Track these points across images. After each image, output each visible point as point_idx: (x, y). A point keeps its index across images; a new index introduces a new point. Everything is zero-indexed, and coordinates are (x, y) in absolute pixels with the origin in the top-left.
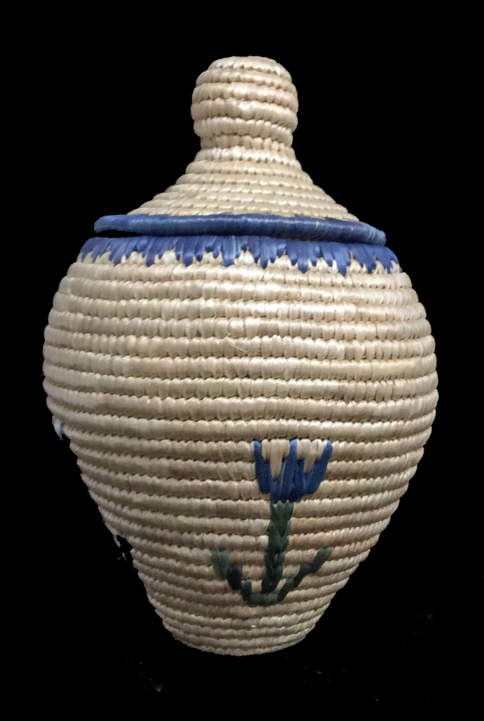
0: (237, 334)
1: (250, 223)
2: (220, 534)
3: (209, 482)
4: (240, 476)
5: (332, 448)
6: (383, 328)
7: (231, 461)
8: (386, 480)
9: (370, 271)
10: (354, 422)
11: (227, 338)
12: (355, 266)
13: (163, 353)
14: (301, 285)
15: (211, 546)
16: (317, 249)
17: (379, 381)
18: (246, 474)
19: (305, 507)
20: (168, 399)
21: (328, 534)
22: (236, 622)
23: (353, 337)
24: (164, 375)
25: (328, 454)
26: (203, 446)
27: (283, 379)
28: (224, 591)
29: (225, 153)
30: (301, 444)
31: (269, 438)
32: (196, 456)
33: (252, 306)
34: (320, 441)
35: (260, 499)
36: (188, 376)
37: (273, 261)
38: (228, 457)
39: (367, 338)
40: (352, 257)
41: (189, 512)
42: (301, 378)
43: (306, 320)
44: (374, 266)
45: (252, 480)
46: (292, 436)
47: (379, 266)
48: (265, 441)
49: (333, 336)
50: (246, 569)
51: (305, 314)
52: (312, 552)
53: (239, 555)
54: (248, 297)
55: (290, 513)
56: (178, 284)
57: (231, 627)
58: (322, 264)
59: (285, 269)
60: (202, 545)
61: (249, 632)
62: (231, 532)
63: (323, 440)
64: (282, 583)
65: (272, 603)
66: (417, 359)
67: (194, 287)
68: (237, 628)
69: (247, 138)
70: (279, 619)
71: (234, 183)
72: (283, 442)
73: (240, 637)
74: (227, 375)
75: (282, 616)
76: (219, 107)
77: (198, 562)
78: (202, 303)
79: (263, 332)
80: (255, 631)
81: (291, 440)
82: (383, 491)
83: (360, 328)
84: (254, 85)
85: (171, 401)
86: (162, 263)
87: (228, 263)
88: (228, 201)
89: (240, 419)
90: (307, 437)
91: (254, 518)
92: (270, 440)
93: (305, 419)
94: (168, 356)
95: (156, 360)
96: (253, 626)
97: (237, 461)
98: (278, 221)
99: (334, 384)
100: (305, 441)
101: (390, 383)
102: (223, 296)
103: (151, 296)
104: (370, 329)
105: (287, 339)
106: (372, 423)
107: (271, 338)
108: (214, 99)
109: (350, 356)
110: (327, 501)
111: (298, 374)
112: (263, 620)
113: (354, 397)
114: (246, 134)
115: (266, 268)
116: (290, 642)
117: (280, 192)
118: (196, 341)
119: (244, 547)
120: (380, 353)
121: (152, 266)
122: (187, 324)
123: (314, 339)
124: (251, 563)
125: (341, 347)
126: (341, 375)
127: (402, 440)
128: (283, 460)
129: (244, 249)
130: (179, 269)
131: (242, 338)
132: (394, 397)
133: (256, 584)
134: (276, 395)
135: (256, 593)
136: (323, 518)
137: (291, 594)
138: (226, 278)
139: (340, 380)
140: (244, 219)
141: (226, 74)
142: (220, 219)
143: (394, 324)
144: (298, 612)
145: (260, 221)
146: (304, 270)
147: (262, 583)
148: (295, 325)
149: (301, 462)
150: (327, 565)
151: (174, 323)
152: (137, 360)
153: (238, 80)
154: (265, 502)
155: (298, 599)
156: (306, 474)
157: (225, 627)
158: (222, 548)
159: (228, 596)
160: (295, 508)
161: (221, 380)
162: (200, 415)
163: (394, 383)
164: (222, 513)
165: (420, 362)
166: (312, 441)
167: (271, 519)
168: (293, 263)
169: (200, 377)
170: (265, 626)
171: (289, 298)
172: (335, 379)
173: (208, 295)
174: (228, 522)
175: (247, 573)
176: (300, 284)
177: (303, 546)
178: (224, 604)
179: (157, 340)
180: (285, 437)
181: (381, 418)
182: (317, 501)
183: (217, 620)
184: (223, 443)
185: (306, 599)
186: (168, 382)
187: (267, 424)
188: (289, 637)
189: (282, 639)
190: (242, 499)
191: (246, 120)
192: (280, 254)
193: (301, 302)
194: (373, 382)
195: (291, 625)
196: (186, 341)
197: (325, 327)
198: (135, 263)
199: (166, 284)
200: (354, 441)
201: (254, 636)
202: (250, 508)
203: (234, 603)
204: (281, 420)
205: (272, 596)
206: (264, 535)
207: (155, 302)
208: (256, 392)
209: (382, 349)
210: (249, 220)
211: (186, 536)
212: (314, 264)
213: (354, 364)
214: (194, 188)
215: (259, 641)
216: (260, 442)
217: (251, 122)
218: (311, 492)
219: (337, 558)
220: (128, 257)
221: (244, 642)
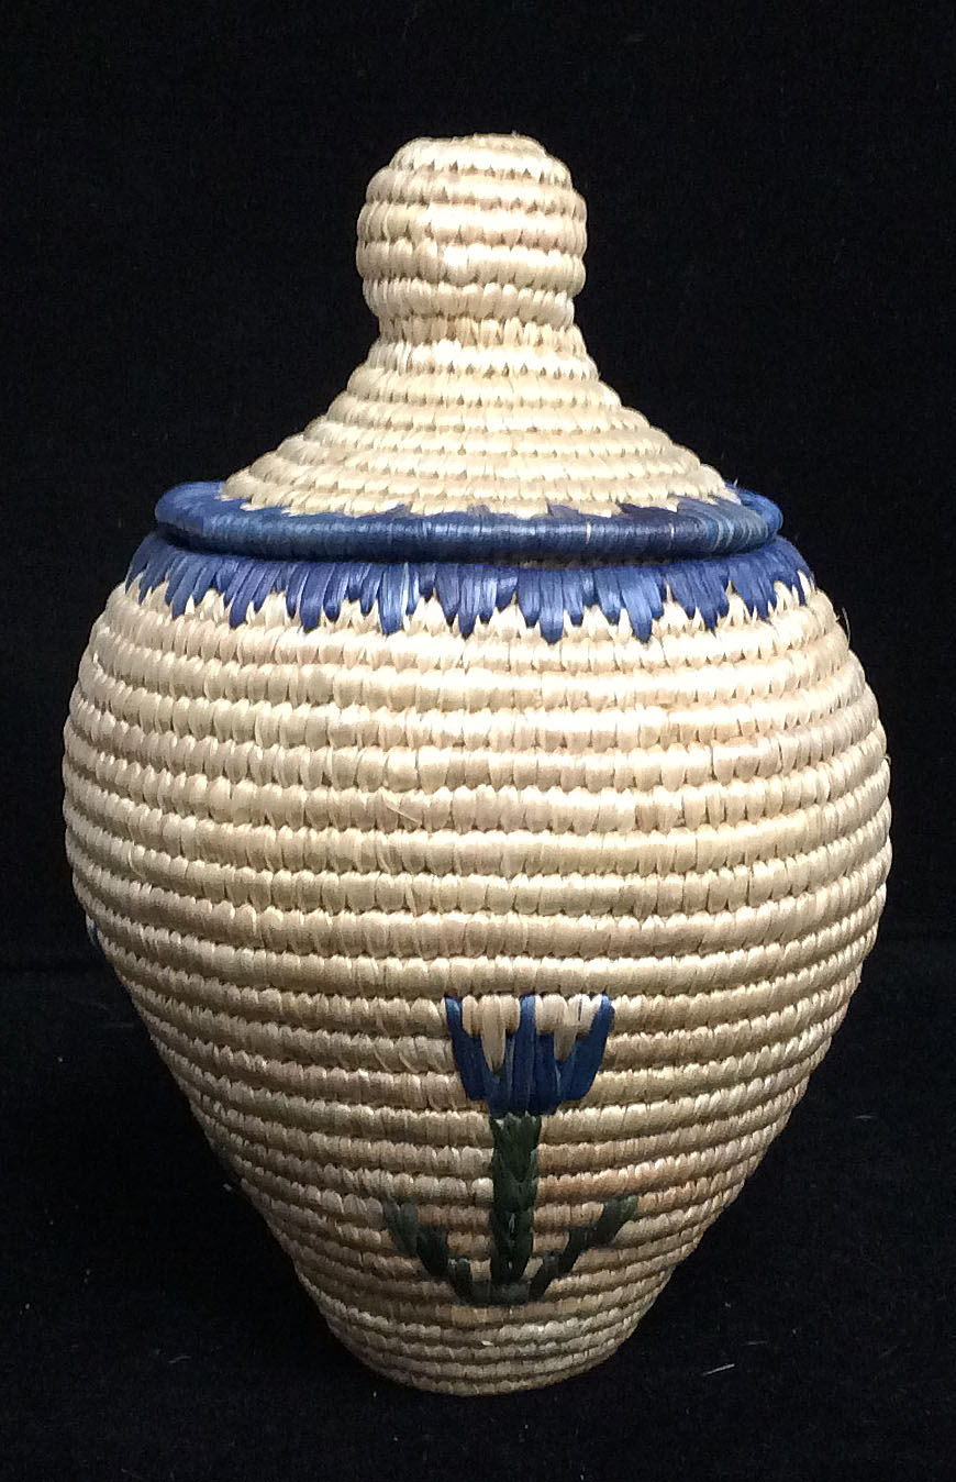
0: (403, 784)
1: (440, 538)
2: (395, 1173)
3: (364, 1074)
4: (424, 1066)
5: (613, 1010)
6: (726, 754)
7: (403, 1035)
8: (752, 1060)
9: (710, 624)
10: (660, 958)
11: (382, 791)
12: (674, 613)
13: (257, 815)
14: (545, 673)
15: (380, 1195)
16: (588, 584)
17: (716, 871)
18: (434, 1062)
19: (565, 1124)
20: (271, 909)
21: (623, 1172)
22: (448, 1333)
23: (654, 781)
24: (259, 862)
25: (605, 1022)
26: (345, 1006)
27: (501, 876)
28: (416, 1277)
29: (421, 354)
30: (545, 1006)
31: (476, 993)
32: (333, 1024)
33: (435, 722)
34: (585, 998)
35: (469, 1109)
36: (306, 867)
37: (485, 619)
38: (394, 1028)
39: (689, 779)
40: (669, 595)
41: (331, 1126)
42: (539, 872)
43: (550, 750)
44: (724, 610)
45: (449, 1073)
46: (525, 989)
47: (737, 605)
48: (468, 1001)
49: (610, 781)
50: (456, 1240)
51: (550, 738)
52: (592, 1209)
53: (438, 1213)
54: (426, 703)
55: (535, 1137)
56: (289, 672)
57: (442, 1341)
58: (594, 619)
59: (511, 637)
60: (363, 1191)
61: (480, 1353)
62: (417, 1170)
63: (592, 996)
64: (532, 1267)
65: (520, 1301)
66: (814, 811)
67: (318, 679)
68: (453, 1344)
69: (465, 324)
70: (541, 1329)
71: (432, 428)
72: (506, 1003)
73: (465, 1362)
74: (384, 865)
75: (545, 1324)
76: (402, 259)
77: (361, 1222)
78: (331, 714)
79: (456, 778)
80: (495, 1352)
81: (522, 998)
82: (747, 1080)
83: (675, 760)
84: (477, 208)
85: (276, 916)
86: (261, 622)
87: (390, 627)
88: (412, 473)
89: (415, 955)
90: (558, 992)
91: (460, 1146)
92: (478, 998)
93: (551, 955)
94: (267, 822)
95: (245, 829)
96: (485, 1343)
97: (414, 1035)
98: (500, 529)
99: (611, 884)
100: (553, 999)
101: (742, 871)
102: (377, 700)
103: (237, 693)
104: (697, 758)
105: (508, 792)
106: (703, 956)
107: (474, 791)
108: (393, 241)
109: (647, 822)
110: (615, 1112)
111: (532, 865)
112: (504, 1332)
113: (659, 907)
114: (465, 314)
115: (472, 636)
116: (572, 1367)
117: (526, 446)
118: (321, 794)
119: (445, 1200)
120: (717, 810)
121: (241, 627)
122: (303, 755)
123: (567, 790)
124: (465, 1228)
125: (626, 803)
126: (627, 863)
127: (779, 980)
128: (509, 1035)
129: (427, 594)
130: (292, 638)
131: (413, 791)
132: (752, 897)
133: (479, 1267)
134: (486, 909)
135: (481, 1283)
136: (609, 1143)
137: (558, 1285)
138: (386, 660)
139: (624, 874)
140: (427, 526)
141: (418, 185)
142: (378, 527)
143: (755, 744)
144: (580, 1315)
145: (461, 530)
146: (553, 636)
147: (491, 1265)
148: (524, 761)
149: (547, 1038)
150: (629, 1229)
151: (279, 753)
152: (210, 826)
153: (443, 198)
154: (480, 1117)
155: (577, 1293)
156: (559, 1063)
157: (431, 1341)
158: (401, 1198)
159: (426, 1286)
160: (544, 1125)
161: (373, 876)
162: (333, 944)
163: (752, 869)
164: (396, 1133)
165: (820, 818)
166: (567, 999)
167: (496, 1146)
168: (530, 622)
169: (330, 869)
170: (509, 1341)
171: (517, 703)
172: (614, 872)
173: (347, 698)
174: (411, 1151)
175: (458, 1248)
176: (542, 668)
177: (573, 1198)
178: (419, 1299)
179: (247, 788)
180: (512, 992)
181: (723, 944)
182: (591, 1113)
183: (412, 1328)
184: (382, 1002)
185: (594, 1291)
186: (267, 876)
187: (467, 965)
188: (569, 1360)
189: (552, 1364)
190: (432, 1109)
191: (459, 285)
192: (502, 603)
193: (542, 709)
194: (701, 873)
195: (566, 1341)
196: (299, 794)
197: (594, 763)
198: (209, 616)
199: (267, 669)
200: (663, 993)
201: (488, 1361)
202: (449, 1127)
203: (443, 1301)
204: (498, 958)
205: (515, 1290)
206: (482, 1177)
207: (243, 706)
208: (444, 901)
209: (723, 802)
210: (439, 529)
211: (331, 1171)
212: (577, 620)
213: (656, 838)
214: (351, 434)
215: (503, 1369)
216: (460, 1000)
217: (471, 289)
218: (577, 1094)
219: (653, 1214)
220: (197, 602)
221: (471, 1370)
